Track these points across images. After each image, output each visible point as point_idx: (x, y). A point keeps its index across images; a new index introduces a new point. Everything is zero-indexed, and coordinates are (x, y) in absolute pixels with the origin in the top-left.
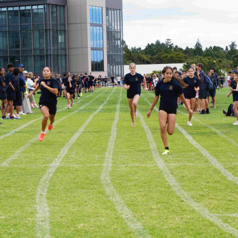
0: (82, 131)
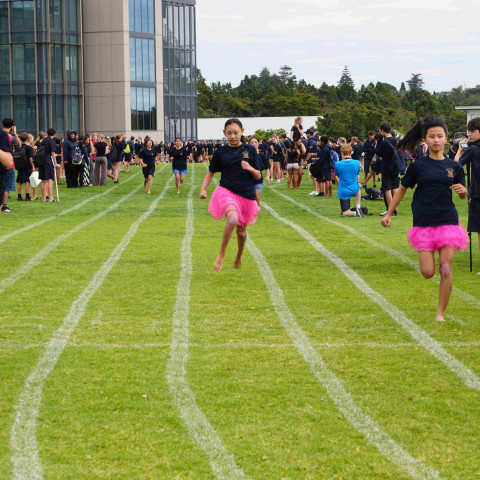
0: (117, 258)
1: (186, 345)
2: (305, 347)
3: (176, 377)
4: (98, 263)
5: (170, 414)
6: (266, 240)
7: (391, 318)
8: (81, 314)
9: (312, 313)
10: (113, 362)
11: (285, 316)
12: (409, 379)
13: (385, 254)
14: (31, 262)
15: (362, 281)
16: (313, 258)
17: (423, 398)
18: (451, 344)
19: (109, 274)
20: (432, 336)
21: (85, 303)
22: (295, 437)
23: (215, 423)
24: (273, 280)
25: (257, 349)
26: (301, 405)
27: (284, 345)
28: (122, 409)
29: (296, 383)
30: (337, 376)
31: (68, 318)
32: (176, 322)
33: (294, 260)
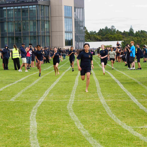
0: (58, 81)
1: (73, 100)
2: (103, 101)
3: (69, 107)
4: (53, 82)
5: (67, 114)
7: (127, 95)
8: (47, 94)
9: (107, 94)
10: (55, 104)
11: (100, 94)
12: (126, 107)
13: (131, 80)
14: (35, 82)
15: (123, 86)
16: (111, 81)
17: (128, 111)
18: (140, 100)
19: (56, 85)
20: (136, 98)
21: (49, 92)
22: (95, 118)
23: (77, 115)
24: (99, 86)
25: (90, 101)
26: (98, 112)
27: (97, 101)
28: (56, 113)
29: (98, 108)
30: (109, 107)
31: (44, 95)
32: (71, 96)
33: (106, 81)
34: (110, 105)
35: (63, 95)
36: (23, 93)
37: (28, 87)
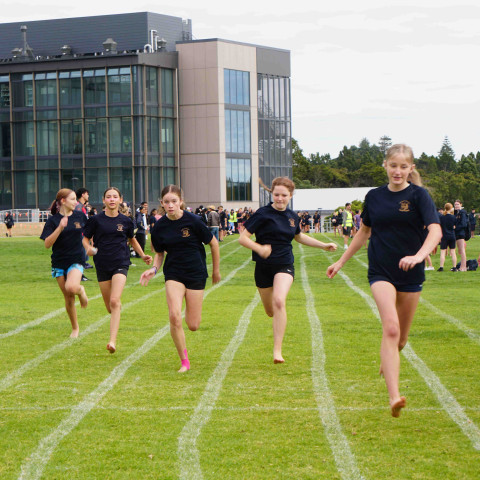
1: (210, 408)
3: (188, 438)
4: (154, 330)
5: (169, 473)
6: (328, 308)
7: (424, 383)
8: (116, 381)
9: (348, 378)
10: (133, 424)
11: (320, 381)
12: (418, 442)
13: (444, 321)
14: (89, 329)
16: (370, 325)
17: (425, 460)
18: (473, 409)
19: (161, 340)
20: (458, 400)
21: (126, 368)
24: (322, 346)
25: (278, 412)
26: (302, 465)
27: (305, 410)
28: (125, 469)
29: (304, 444)
30: (348, 438)
31: (104, 383)
32: (209, 386)
33: (349, 327)
34: (354, 430)
35: (179, 384)
36: (24, 375)
37: (54, 349)
